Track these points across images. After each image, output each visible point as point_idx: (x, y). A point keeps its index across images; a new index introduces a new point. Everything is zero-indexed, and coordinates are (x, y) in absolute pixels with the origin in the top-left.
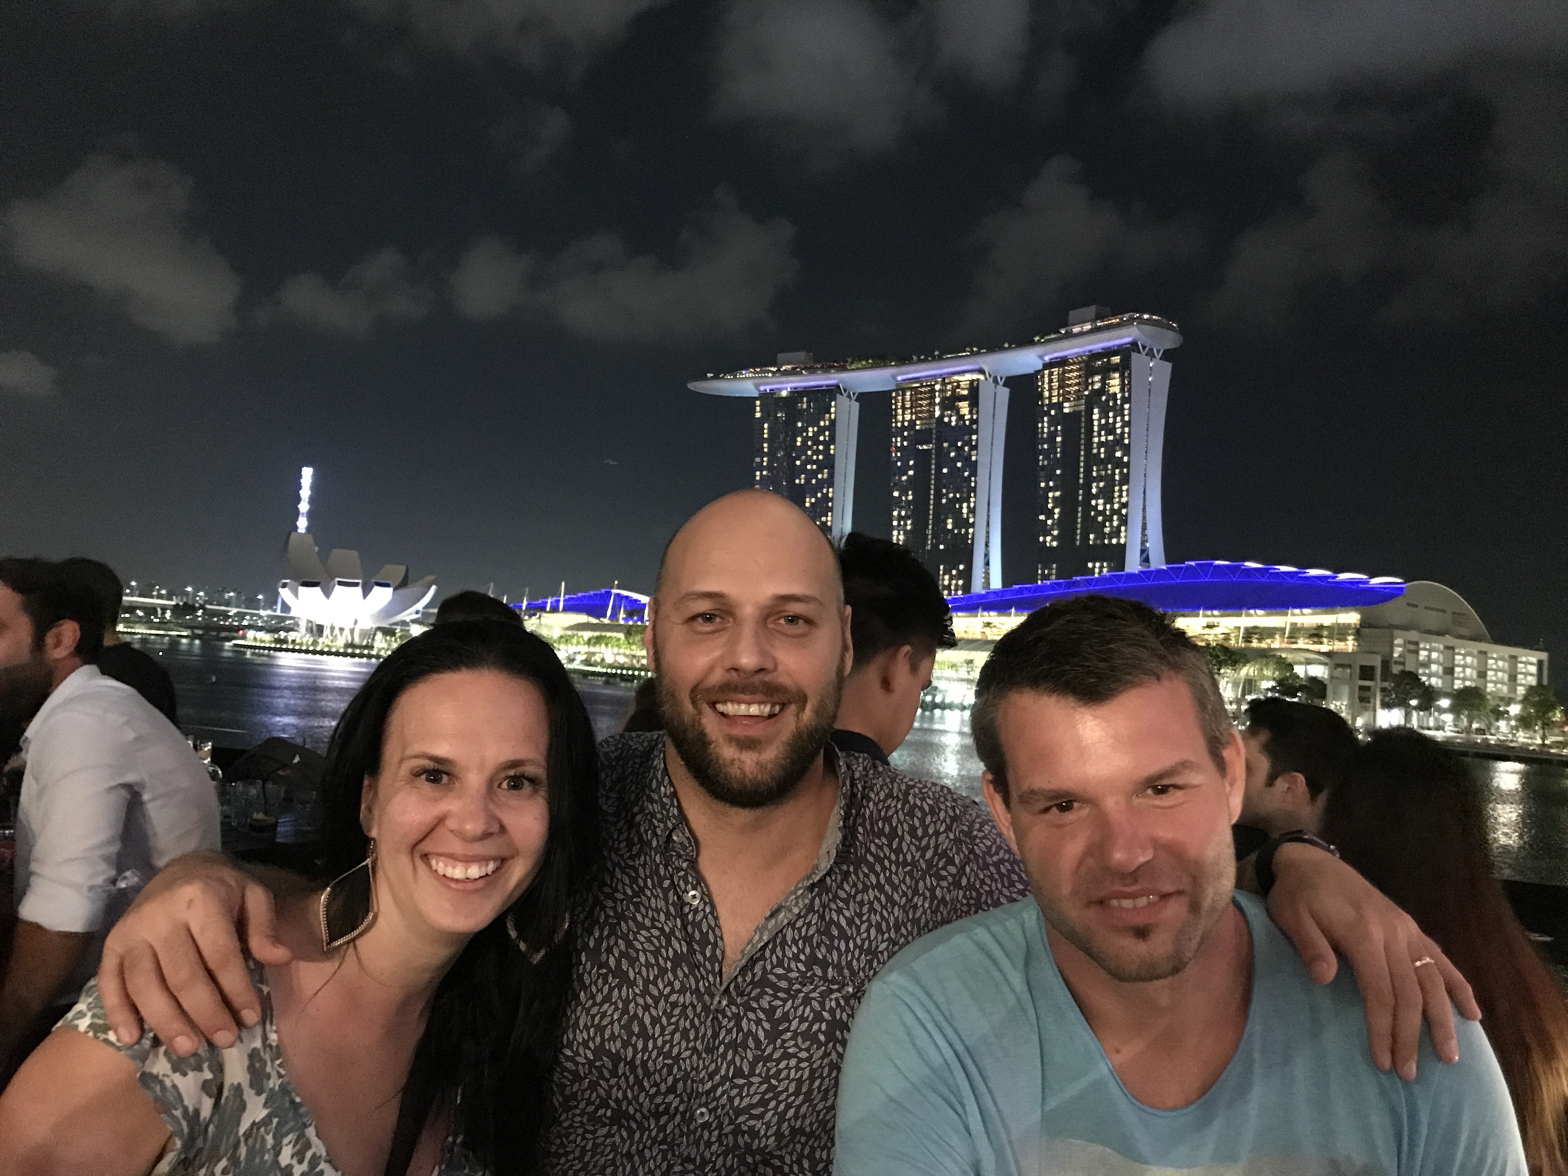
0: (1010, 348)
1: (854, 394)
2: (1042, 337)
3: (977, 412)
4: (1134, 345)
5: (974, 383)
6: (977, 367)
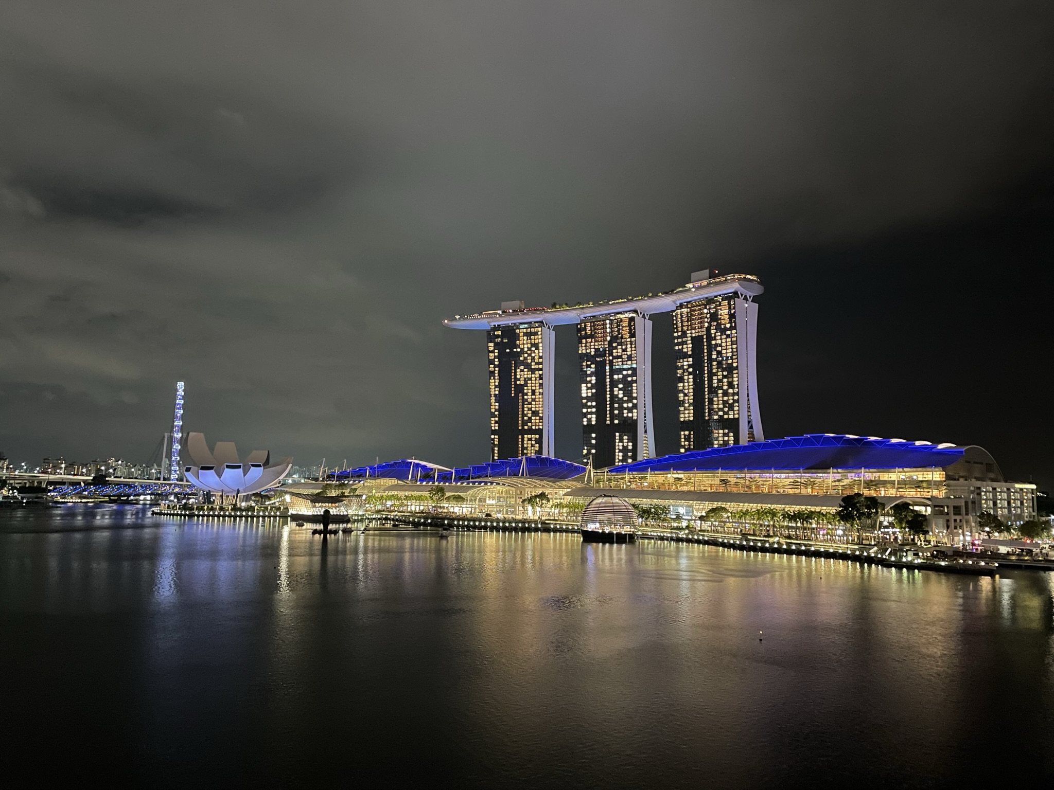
1: (552, 326)
3: (635, 337)
4: (736, 294)
5: (632, 319)
6: (633, 308)
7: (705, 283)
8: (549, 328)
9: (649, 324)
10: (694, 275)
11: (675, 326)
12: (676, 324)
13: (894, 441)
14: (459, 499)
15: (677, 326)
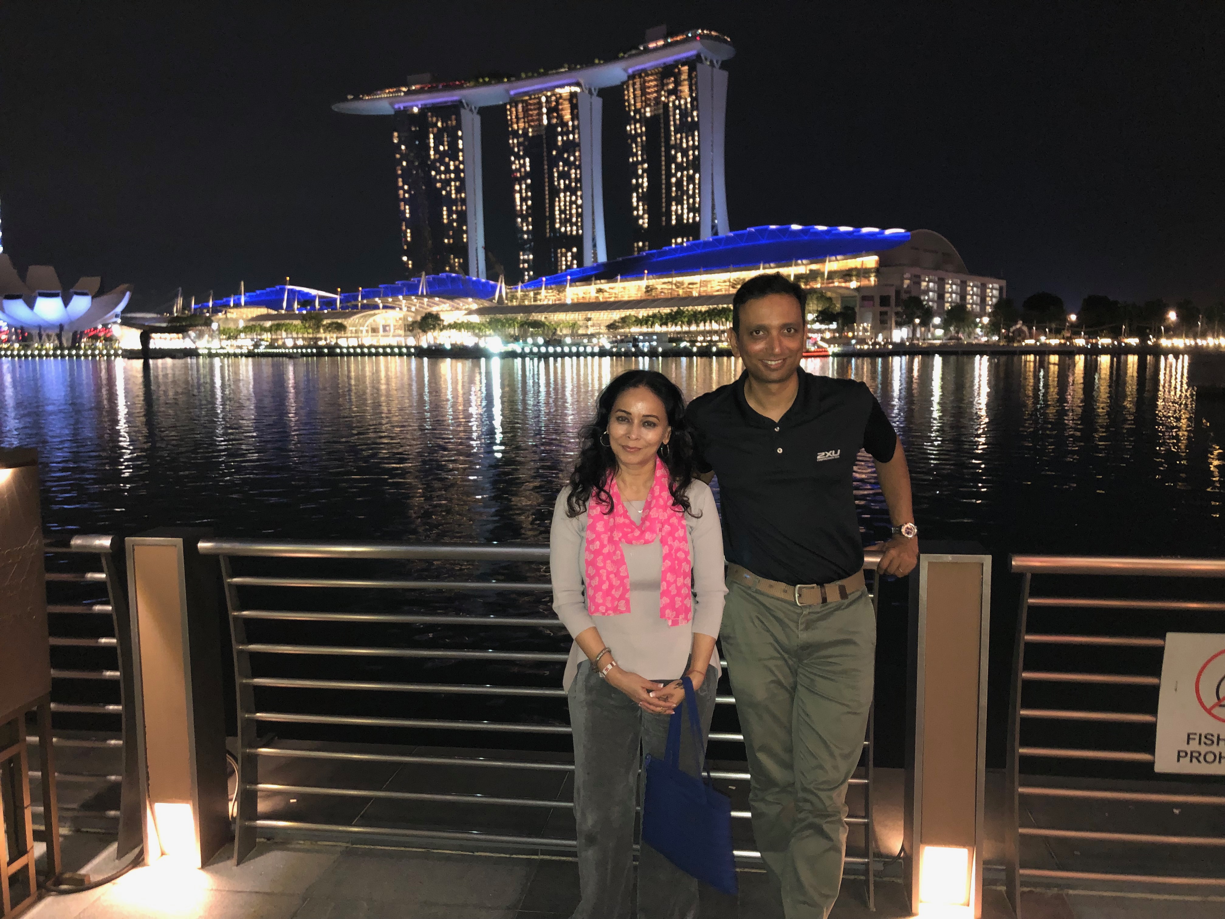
0: (599, 64)
1: (475, 108)
2: (625, 53)
3: (578, 119)
4: (698, 57)
5: (573, 95)
6: (574, 81)
7: (661, 43)
8: (471, 110)
9: (598, 103)
10: (649, 32)
11: (627, 104)
12: (628, 101)
13: (843, 229)
14: (341, 328)
15: (629, 103)
